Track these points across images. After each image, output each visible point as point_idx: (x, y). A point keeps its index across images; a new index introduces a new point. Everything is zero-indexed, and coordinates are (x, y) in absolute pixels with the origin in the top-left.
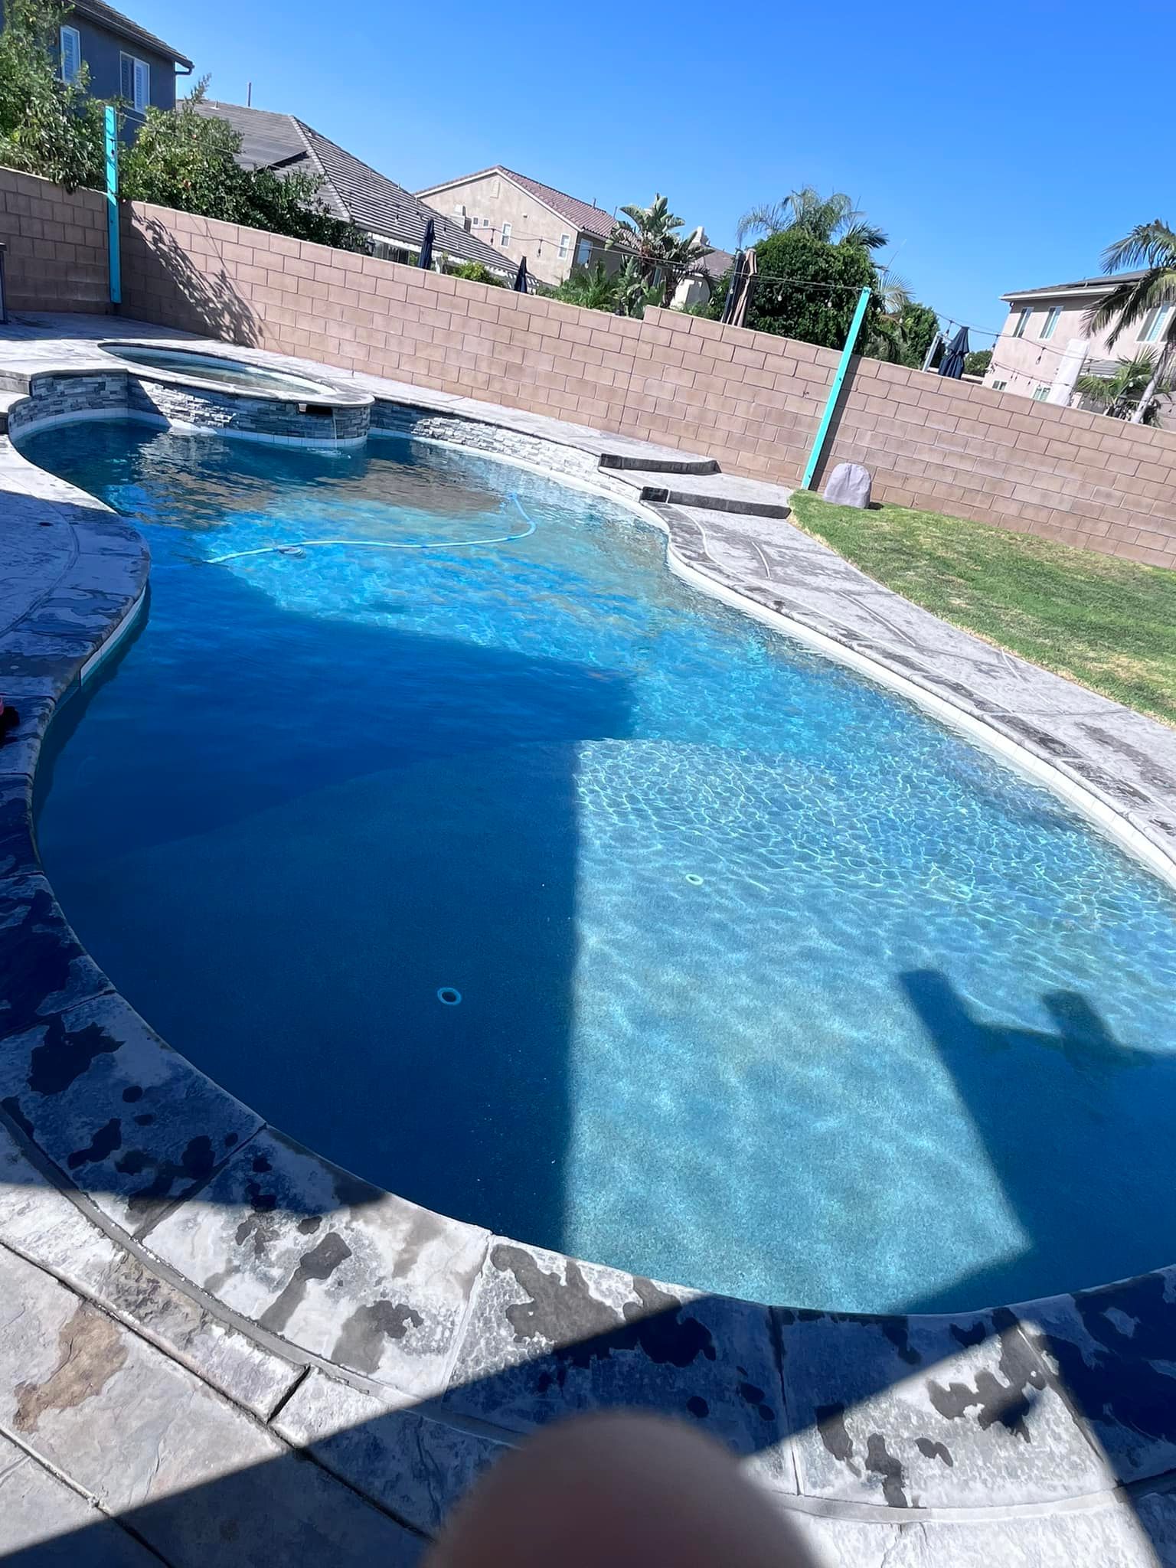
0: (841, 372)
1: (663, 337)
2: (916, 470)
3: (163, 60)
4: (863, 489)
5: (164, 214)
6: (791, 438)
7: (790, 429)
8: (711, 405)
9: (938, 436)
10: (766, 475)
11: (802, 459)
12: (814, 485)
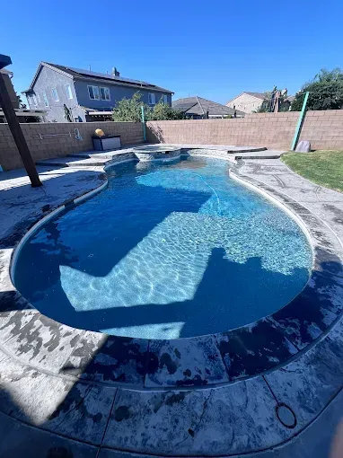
0: (301, 117)
1: (250, 120)
2: (329, 139)
3: (169, 94)
4: (308, 147)
5: (154, 123)
6: (286, 138)
7: (287, 135)
8: (264, 134)
9: (336, 128)
10: (280, 148)
11: (290, 143)
12: (294, 149)
